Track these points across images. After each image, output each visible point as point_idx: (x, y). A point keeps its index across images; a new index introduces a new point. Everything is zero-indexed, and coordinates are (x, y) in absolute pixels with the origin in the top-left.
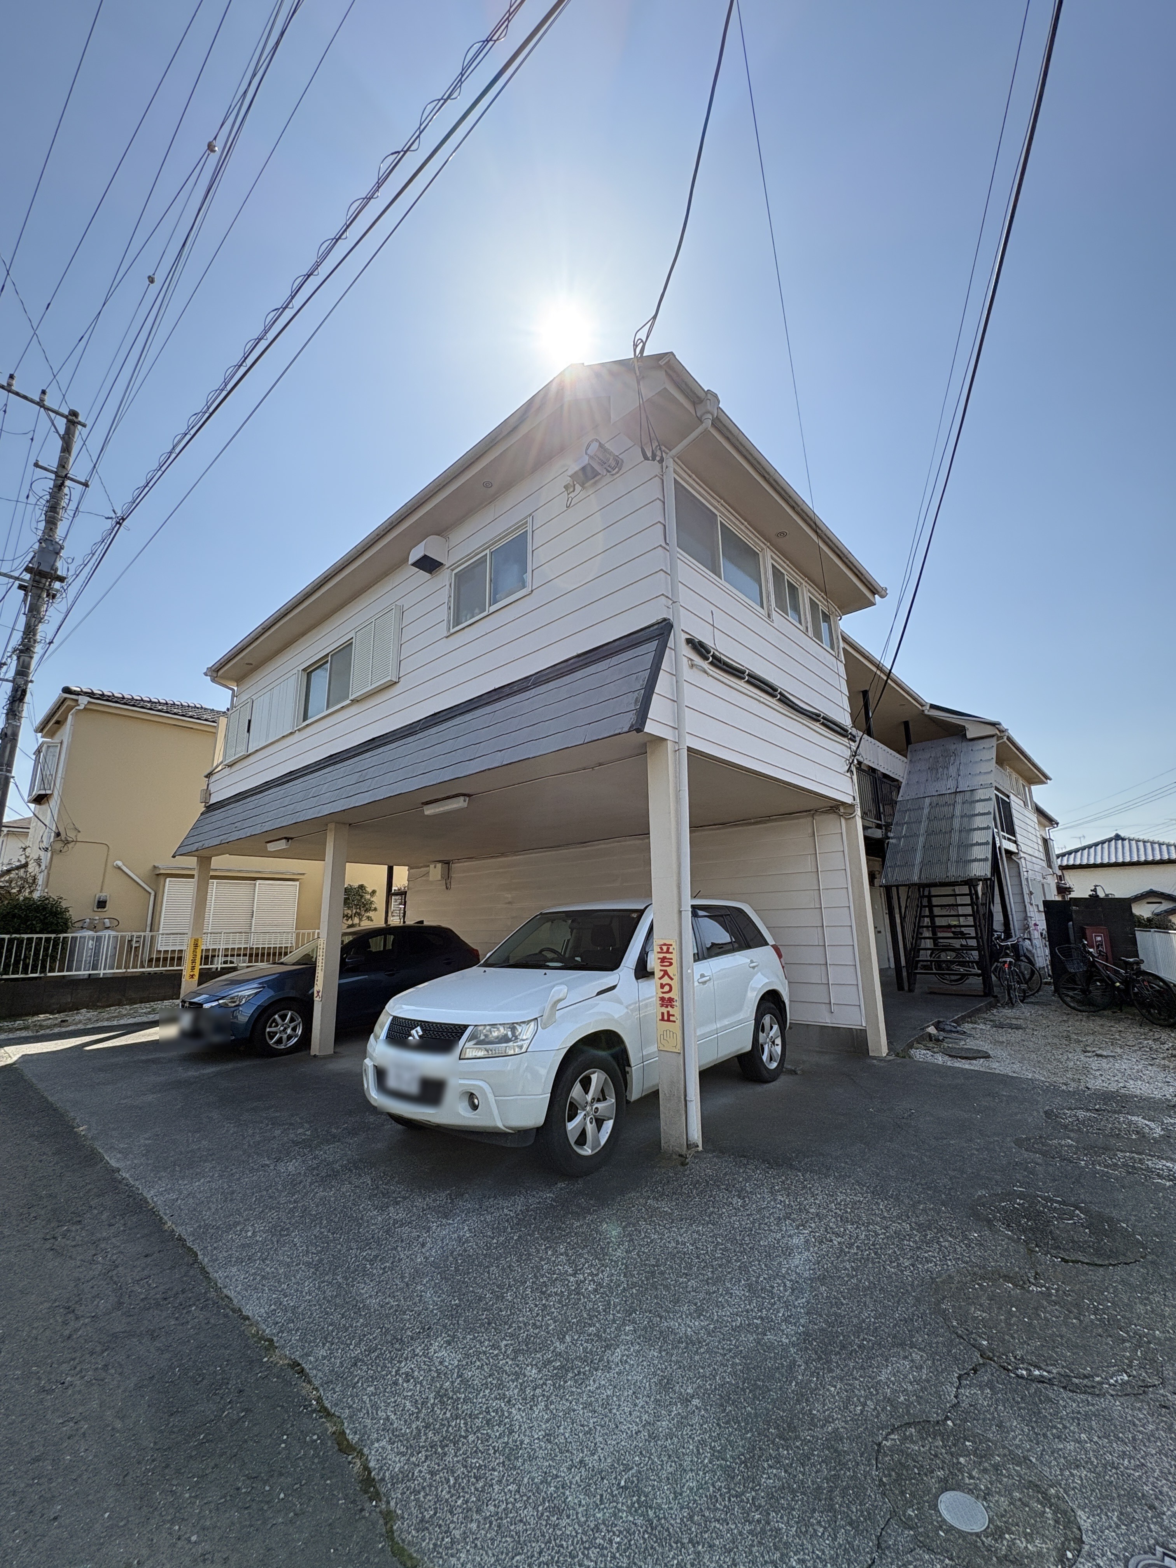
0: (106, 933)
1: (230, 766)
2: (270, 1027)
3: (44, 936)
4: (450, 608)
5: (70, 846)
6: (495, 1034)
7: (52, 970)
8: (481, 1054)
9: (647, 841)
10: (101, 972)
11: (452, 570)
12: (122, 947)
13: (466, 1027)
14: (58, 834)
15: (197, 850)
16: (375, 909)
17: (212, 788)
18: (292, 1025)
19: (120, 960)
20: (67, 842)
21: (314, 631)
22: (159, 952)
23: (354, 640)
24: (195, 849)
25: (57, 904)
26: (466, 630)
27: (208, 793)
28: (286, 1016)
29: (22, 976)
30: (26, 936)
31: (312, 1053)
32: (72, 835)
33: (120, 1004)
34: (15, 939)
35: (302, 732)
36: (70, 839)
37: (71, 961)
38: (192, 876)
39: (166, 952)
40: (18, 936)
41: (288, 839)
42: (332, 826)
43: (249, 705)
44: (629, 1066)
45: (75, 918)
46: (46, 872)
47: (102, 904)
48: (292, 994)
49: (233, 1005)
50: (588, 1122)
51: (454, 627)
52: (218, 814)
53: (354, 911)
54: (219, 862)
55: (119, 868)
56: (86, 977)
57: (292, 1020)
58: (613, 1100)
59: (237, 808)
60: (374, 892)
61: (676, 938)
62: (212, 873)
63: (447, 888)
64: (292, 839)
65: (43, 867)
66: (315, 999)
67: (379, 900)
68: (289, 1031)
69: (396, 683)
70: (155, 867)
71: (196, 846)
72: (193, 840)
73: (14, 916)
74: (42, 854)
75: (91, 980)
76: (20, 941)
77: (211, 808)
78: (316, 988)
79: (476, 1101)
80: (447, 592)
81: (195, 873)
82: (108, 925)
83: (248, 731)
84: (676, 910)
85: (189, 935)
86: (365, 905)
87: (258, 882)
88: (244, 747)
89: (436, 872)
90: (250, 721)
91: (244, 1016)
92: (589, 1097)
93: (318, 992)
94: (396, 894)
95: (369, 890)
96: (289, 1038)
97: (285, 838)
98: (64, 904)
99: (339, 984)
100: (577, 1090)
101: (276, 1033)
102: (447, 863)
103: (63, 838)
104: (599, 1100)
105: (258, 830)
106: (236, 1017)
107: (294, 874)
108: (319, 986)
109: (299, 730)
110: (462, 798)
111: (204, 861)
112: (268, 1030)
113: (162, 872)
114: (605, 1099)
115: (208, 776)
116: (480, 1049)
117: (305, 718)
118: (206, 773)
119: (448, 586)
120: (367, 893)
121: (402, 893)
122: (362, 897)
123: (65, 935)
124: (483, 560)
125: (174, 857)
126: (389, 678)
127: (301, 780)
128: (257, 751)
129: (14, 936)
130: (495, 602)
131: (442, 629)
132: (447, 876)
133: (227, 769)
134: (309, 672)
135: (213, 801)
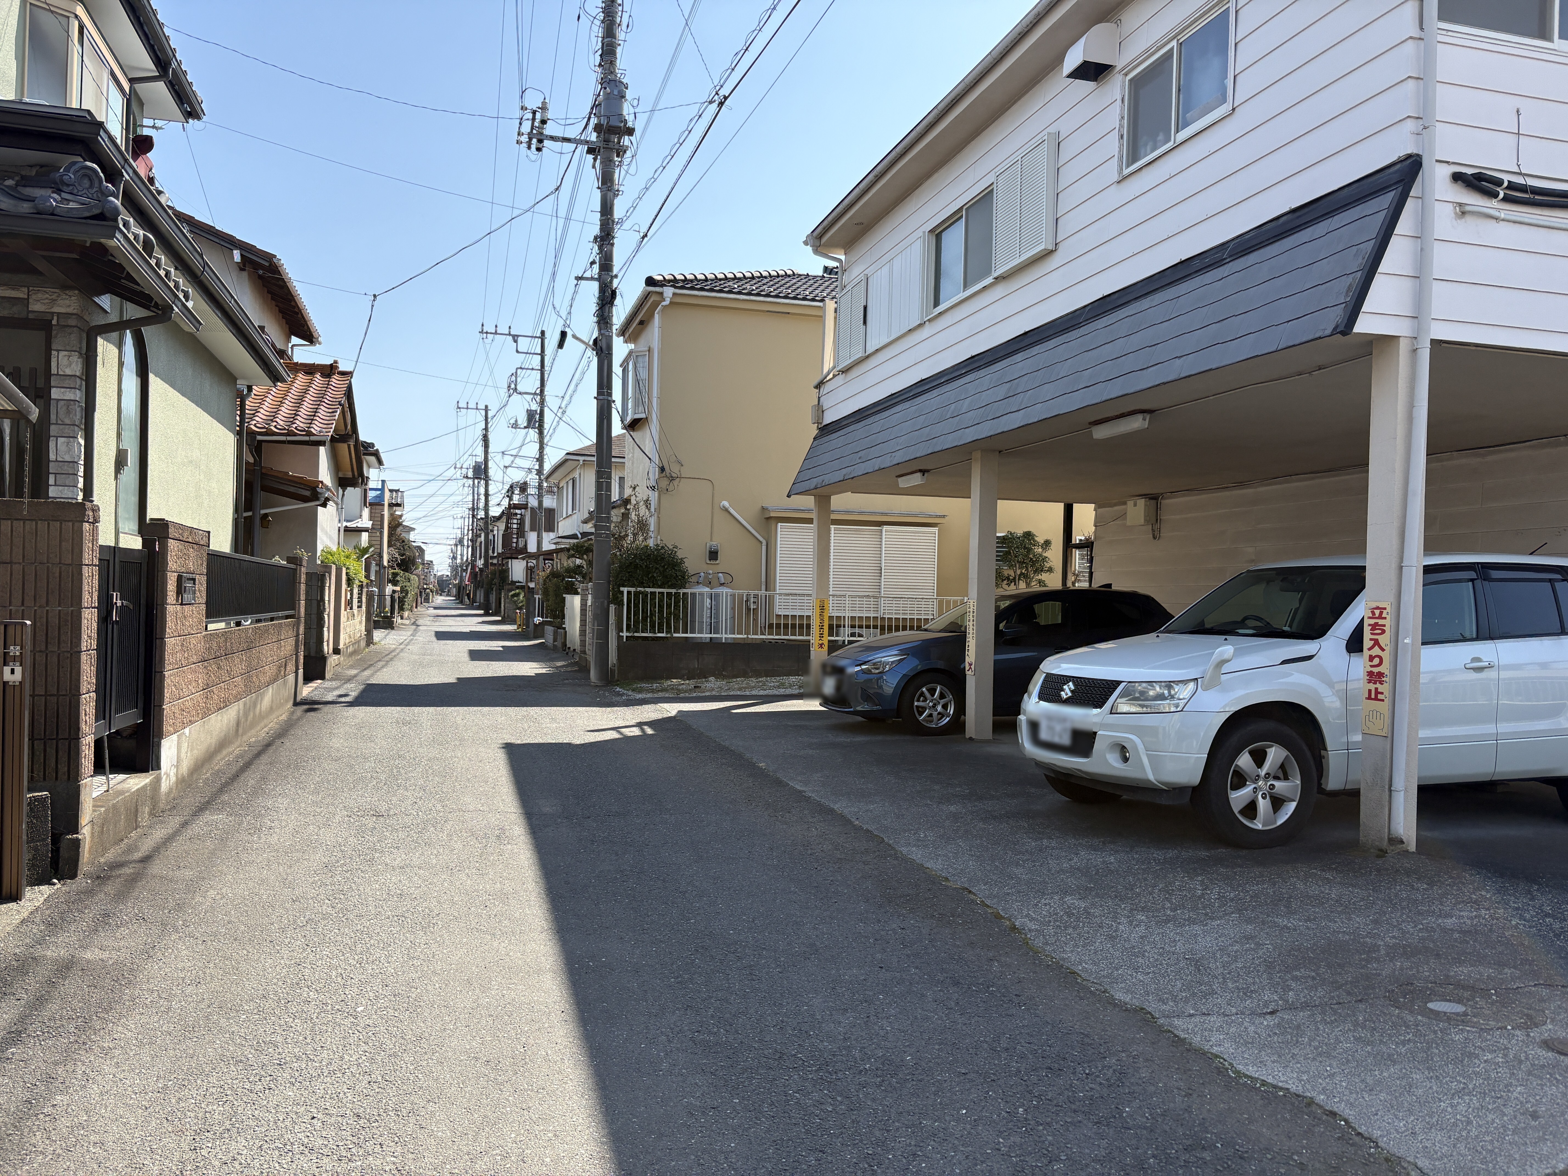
0: (724, 590)
1: (845, 371)
2: (918, 700)
3: (665, 591)
4: (1122, 137)
5: (676, 482)
6: (1151, 693)
7: (677, 630)
8: (1134, 709)
9: (1364, 474)
10: (725, 636)
11: (1126, 75)
12: (740, 608)
13: (1118, 683)
14: (662, 469)
15: (816, 488)
16: (1050, 570)
17: (826, 403)
18: (942, 702)
19: (740, 625)
20: (672, 479)
21: (942, 172)
22: (779, 616)
23: (995, 185)
24: (813, 487)
25: (672, 554)
26: (1144, 170)
27: (819, 410)
28: (935, 690)
29: (651, 635)
30: (649, 590)
31: (967, 736)
32: (675, 469)
33: (745, 675)
34: (640, 592)
35: (933, 323)
36: (674, 475)
37: (693, 621)
38: (810, 521)
39: (786, 617)
40: (642, 589)
41: (923, 472)
42: (977, 455)
43: (863, 283)
44: (1326, 749)
45: (691, 571)
46: (656, 515)
47: (713, 555)
48: (940, 665)
49: (877, 671)
50: (1260, 797)
51: (1128, 166)
52: (836, 440)
53: (1019, 572)
54: (841, 501)
55: (727, 510)
56: (708, 640)
57: (942, 696)
58: (1299, 782)
59: (859, 430)
60: (1047, 543)
61: (1392, 598)
62: (833, 517)
63: (1154, 538)
64: (928, 471)
65: (652, 510)
66: (967, 673)
67: (1054, 556)
68: (939, 708)
69: (1052, 251)
70: (763, 508)
71: (814, 482)
72: (808, 474)
73: (636, 567)
74: (650, 493)
75: (713, 644)
76: (645, 595)
77: (826, 430)
78: (967, 660)
79: (1128, 754)
80: (1118, 112)
81: (813, 515)
82: (723, 581)
83: (865, 322)
84: (1394, 565)
85: (814, 596)
86: (1033, 563)
87: (885, 528)
88: (861, 347)
89: (1136, 511)
90: (865, 308)
91: (890, 685)
92: (1263, 772)
93: (970, 665)
94: (1080, 546)
95: (1040, 539)
96: (941, 715)
97: (920, 471)
98: (680, 555)
99: (995, 661)
100: (1244, 761)
101: (924, 709)
102: (1154, 498)
103: (668, 475)
104: (1276, 778)
105: (887, 462)
106: (881, 687)
107: (930, 516)
108: (971, 656)
109: (929, 320)
110: (1140, 417)
111: (823, 500)
112: (916, 704)
113: (772, 514)
114: (1286, 778)
115: (818, 386)
116: (1134, 704)
117: (936, 304)
118: (816, 382)
119: (1119, 102)
120: (1036, 544)
121: (1087, 545)
122: (1029, 550)
123: (685, 591)
124: (1169, 55)
125: (789, 496)
126: (1043, 247)
127: (935, 393)
128: (877, 351)
129: (639, 589)
130: (1186, 125)
131: (1111, 172)
132: (1155, 520)
133: (841, 377)
134: (937, 234)
135: (829, 418)
